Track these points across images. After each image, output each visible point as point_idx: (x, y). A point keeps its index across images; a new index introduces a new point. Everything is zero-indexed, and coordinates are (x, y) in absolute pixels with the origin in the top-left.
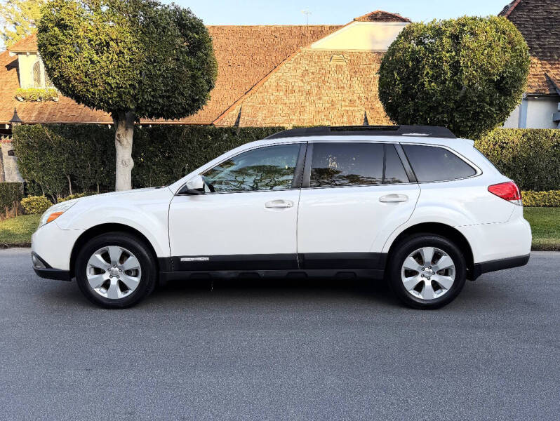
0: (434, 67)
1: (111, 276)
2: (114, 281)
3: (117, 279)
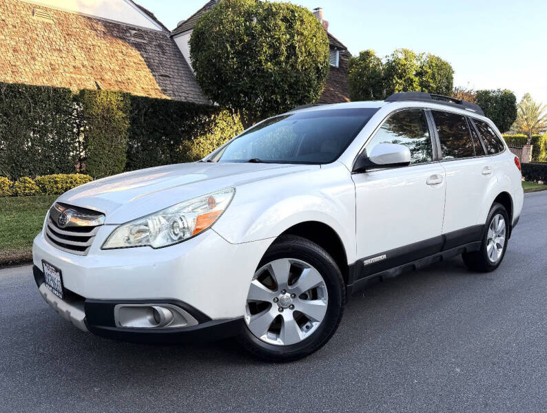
0: (271, 46)
1: (281, 309)
2: (288, 316)
3: (292, 311)
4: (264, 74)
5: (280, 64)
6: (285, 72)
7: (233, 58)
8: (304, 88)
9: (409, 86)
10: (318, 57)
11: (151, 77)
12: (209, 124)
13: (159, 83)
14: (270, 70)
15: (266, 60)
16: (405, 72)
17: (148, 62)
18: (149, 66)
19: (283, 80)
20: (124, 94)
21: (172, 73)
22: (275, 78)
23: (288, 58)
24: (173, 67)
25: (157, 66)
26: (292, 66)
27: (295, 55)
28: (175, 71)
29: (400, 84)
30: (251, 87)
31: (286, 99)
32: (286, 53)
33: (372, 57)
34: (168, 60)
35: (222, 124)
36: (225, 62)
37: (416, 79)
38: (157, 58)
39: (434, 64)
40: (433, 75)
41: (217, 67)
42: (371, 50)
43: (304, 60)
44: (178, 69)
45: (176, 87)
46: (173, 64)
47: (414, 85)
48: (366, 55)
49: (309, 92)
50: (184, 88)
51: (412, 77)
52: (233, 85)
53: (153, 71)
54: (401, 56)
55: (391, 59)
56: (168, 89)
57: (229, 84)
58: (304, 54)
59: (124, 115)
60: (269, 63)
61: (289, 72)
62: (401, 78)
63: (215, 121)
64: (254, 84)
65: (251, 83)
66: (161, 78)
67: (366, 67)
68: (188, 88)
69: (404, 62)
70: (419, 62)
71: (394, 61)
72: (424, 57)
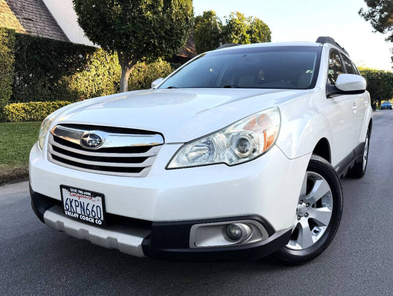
3: (307, 219)
4: (144, 20)
5: (158, 14)
6: (162, 20)
7: (117, 5)
8: (177, 35)
9: (243, 40)
10: (188, 10)
11: (16, 19)
12: (85, 62)
13: (23, 25)
14: (150, 18)
15: (146, 9)
16: (240, 29)
17: (11, 5)
18: (12, 9)
19: (160, 27)
20: (9, 30)
21: (35, 17)
22: (154, 25)
23: (164, 9)
24: (35, 12)
25: (20, 10)
26: (168, 16)
27: (171, 7)
28: (37, 15)
29: (236, 39)
30: (133, 31)
31: (162, 44)
32: (162, 5)
33: (214, 17)
34: (30, 6)
35: (96, 63)
36: (110, 8)
37: (248, 36)
38: (19, 3)
39: (259, 26)
40: (259, 34)
41: (101, 12)
42: (213, 11)
43: (177, 12)
44: (40, 14)
45: (39, 29)
46: (35, 9)
47: (247, 41)
48: (208, 15)
49: (180, 39)
50: (46, 31)
51: (245, 34)
52: (116, 28)
53: (16, 13)
54: (236, 17)
55: (229, 19)
56: (32, 30)
57: (113, 27)
58: (178, 8)
59: (9, 50)
60: (149, 12)
61: (165, 21)
62: (236, 34)
63: (89, 60)
64: (136, 28)
65: (133, 27)
66: (24, 20)
67: (209, 24)
68: (51, 32)
69: (239, 22)
70: (249, 23)
71: (231, 21)
72: (252, 20)
